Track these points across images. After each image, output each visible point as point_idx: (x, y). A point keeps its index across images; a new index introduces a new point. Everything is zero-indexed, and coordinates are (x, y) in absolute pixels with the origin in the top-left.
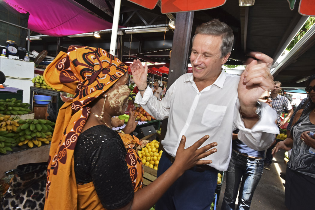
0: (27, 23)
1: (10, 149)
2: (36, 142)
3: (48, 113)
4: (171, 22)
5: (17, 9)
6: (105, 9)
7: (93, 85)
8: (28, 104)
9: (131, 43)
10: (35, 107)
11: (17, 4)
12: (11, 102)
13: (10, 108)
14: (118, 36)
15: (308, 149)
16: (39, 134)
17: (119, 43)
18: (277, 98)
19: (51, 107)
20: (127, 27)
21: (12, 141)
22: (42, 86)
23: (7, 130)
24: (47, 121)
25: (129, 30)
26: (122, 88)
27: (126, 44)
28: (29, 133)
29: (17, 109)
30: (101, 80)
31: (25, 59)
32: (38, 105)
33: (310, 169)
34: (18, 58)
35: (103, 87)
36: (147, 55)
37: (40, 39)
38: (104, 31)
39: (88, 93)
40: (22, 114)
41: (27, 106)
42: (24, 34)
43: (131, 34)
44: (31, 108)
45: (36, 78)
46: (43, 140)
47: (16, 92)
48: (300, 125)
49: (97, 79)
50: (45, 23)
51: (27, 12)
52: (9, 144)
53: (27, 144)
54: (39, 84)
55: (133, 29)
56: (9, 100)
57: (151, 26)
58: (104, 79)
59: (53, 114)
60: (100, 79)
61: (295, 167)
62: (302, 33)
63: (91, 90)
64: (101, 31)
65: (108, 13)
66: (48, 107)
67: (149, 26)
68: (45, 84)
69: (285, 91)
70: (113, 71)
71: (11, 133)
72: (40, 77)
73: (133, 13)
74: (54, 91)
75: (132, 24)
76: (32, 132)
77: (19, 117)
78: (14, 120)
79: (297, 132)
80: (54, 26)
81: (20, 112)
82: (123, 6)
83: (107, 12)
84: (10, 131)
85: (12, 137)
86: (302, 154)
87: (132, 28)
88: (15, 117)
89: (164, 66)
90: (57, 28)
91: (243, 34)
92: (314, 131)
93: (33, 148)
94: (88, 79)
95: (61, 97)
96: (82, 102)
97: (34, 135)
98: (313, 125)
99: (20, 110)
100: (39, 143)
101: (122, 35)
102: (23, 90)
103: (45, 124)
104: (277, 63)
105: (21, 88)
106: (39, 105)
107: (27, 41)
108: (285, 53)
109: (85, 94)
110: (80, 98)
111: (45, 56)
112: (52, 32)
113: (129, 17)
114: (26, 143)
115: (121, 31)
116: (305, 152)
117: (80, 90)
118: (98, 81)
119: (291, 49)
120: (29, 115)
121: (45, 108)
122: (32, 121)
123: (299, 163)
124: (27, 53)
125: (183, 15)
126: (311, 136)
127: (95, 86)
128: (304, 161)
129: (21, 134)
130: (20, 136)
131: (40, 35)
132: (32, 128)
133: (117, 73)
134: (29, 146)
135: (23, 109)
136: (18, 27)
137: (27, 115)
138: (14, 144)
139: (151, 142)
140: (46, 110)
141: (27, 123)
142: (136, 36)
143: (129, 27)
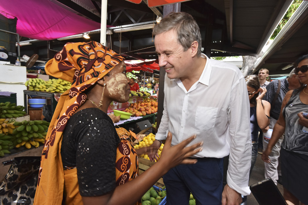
0: (16, 28)
1: (7, 151)
2: (34, 143)
3: (44, 115)
4: (159, 18)
5: (4, 15)
6: (92, 10)
7: (90, 72)
8: (23, 106)
9: (120, 41)
10: (30, 111)
11: (4, 10)
12: (5, 105)
13: (5, 111)
14: (107, 36)
15: (301, 128)
16: (36, 135)
17: (109, 42)
18: (265, 84)
19: (46, 109)
20: (115, 26)
21: (9, 143)
22: (35, 89)
23: (3, 133)
24: (43, 121)
25: (118, 29)
26: (119, 76)
27: (115, 43)
28: (26, 134)
29: (12, 112)
30: (97, 69)
31: (16, 63)
32: (32, 109)
33: (305, 148)
34: (9, 63)
35: (98, 75)
36: (137, 53)
37: (30, 44)
38: (93, 32)
39: (85, 80)
40: (18, 117)
41: (21, 109)
42: (13, 39)
43: (120, 33)
44: (26, 110)
45: (29, 81)
46: (40, 140)
47: (10, 96)
48: (292, 106)
49: (93, 67)
50: (34, 27)
51: (14, 17)
52: (7, 147)
53: (25, 146)
54: (32, 87)
55: (122, 28)
56: (3, 104)
57: (140, 24)
58: (100, 67)
59: (49, 116)
60: (96, 67)
61: (290, 147)
62: (284, 22)
63: (87, 78)
64: (90, 32)
65: (96, 14)
66: (43, 109)
67: (137, 24)
68: (38, 87)
69: (271, 79)
70: (108, 60)
71: (8, 136)
72: (33, 80)
73: (121, 12)
74: (47, 93)
75: (120, 23)
76: (29, 133)
77: (14, 120)
78: (10, 123)
79: (290, 113)
80: (43, 29)
81: (15, 115)
82: (109, 5)
83: (94, 12)
84: (7, 134)
85: (8, 140)
86: (296, 134)
87: (120, 27)
88: (10, 120)
89: (154, 62)
90: (46, 31)
91: (229, 26)
92: (306, 111)
93: (30, 149)
94: (84, 67)
95: (55, 98)
96: (78, 88)
97: (31, 136)
98: (305, 105)
99: (15, 113)
100: (36, 144)
101: (111, 35)
102: (16, 93)
103: (42, 124)
104: (262, 52)
105: (14, 92)
106: (34, 109)
107: (17, 47)
108: (270, 42)
109: (81, 80)
110: (77, 84)
111: (36, 61)
112: (42, 36)
113: (116, 16)
114: (23, 144)
115: (110, 31)
116: (299, 133)
117: (77, 77)
118: (94, 69)
119: (275, 37)
120: (24, 118)
121: (40, 111)
122: (28, 123)
123: (294, 143)
124: (18, 58)
125: (170, 9)
126: (304, 116)
127: (91, 74)
128: (299, 140)
129: (17, 136)
130: (17, 138)
131: (29, 40)
132: (28, 129)
133: (112, 62)
134: (26, 147)
135: (17, 112)
136: (7, 33)
137: (23, 117)
138: (11, 146)
139: (148, 136)
140: (41, 113)
141: (22, 124)
142: (126, 35)
143: (117, 26)
